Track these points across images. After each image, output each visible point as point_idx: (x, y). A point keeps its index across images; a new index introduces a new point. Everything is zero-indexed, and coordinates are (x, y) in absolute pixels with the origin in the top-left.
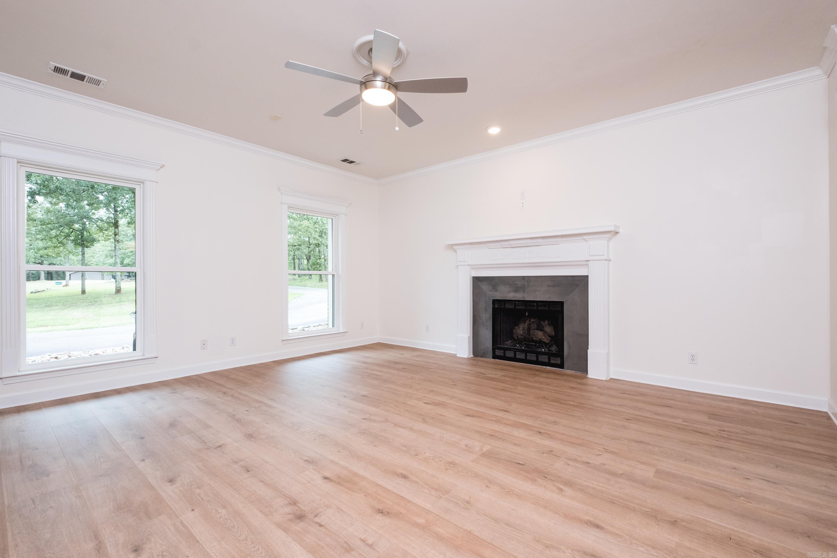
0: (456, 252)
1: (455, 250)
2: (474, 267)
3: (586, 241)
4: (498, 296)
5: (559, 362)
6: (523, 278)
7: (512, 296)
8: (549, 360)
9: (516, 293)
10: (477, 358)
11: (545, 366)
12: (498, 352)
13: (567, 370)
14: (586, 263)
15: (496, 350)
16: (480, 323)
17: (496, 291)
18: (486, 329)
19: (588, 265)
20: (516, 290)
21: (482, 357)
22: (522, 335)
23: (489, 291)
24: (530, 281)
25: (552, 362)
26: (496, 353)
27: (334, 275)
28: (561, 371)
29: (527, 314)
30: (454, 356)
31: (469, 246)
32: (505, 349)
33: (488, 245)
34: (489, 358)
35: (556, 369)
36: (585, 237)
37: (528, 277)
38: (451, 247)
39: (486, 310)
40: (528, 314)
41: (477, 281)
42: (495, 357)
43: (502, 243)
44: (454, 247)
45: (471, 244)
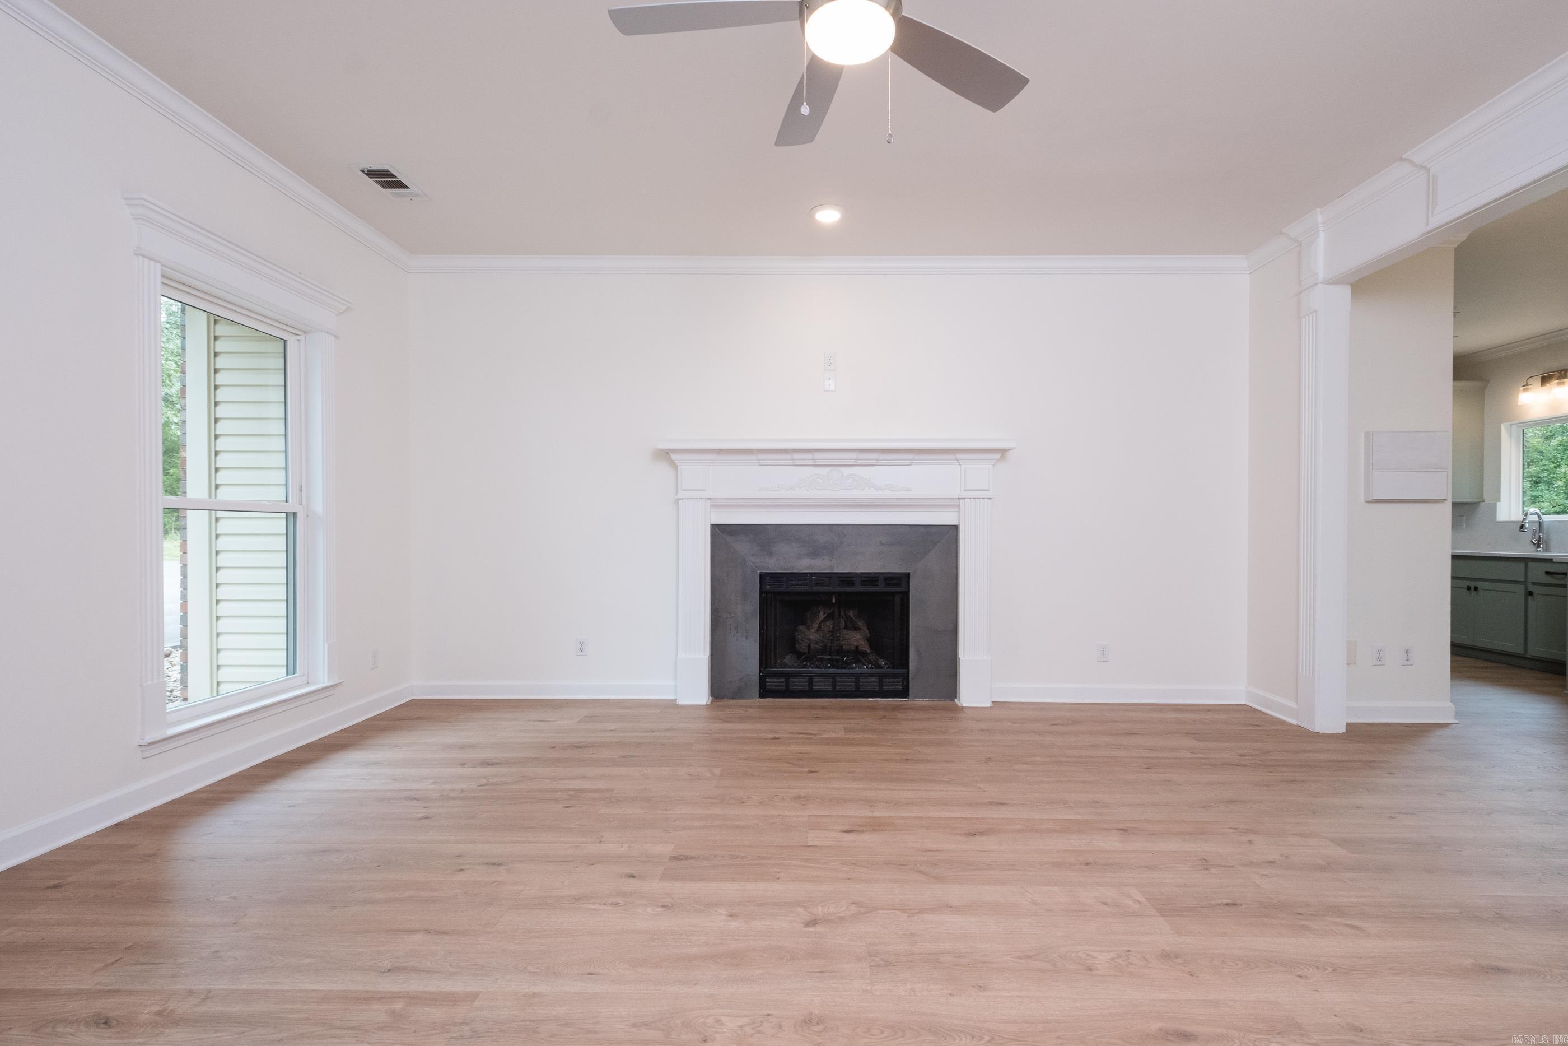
0: (675, 466)
1: (675, 464)
2: (716, 504)
3: (959, 462)
4: (774, 565)
5: (899, 687)
6: (831, 527)
7: (805, 565)
8: (881, 685)
9: (813, 559)
10: (720, 703)
11: (873, 698)
12: (771, 684)
13: (916, 698)
14: (956, 503)
15: (768, 680)
16: (730, 625)
17: (771, 554)
18: (744, 638)
19: (959, 506)
20: (814, 554)
21: (734, 697)
22: (817, 643)
23: (753, 555)
24: (845, 535)
25: (886, 688)
26: (768, 685)
27: (295, 514)
28: (903, 703)
29: (834, 601)
30: (671, 706)
31: (712, 457)
32: (787, 676)
33: (761, 456)
34: (752, 698)
35: (893, 699)
36: (959, 456)
37: (837, 526)
38: (665, 455)
39: (745, 596)
40: (836, 599)
41: (721, 534)
42: (765, 692)
43: (796, 456)
44: (674, 457)
45: (720, 451)
